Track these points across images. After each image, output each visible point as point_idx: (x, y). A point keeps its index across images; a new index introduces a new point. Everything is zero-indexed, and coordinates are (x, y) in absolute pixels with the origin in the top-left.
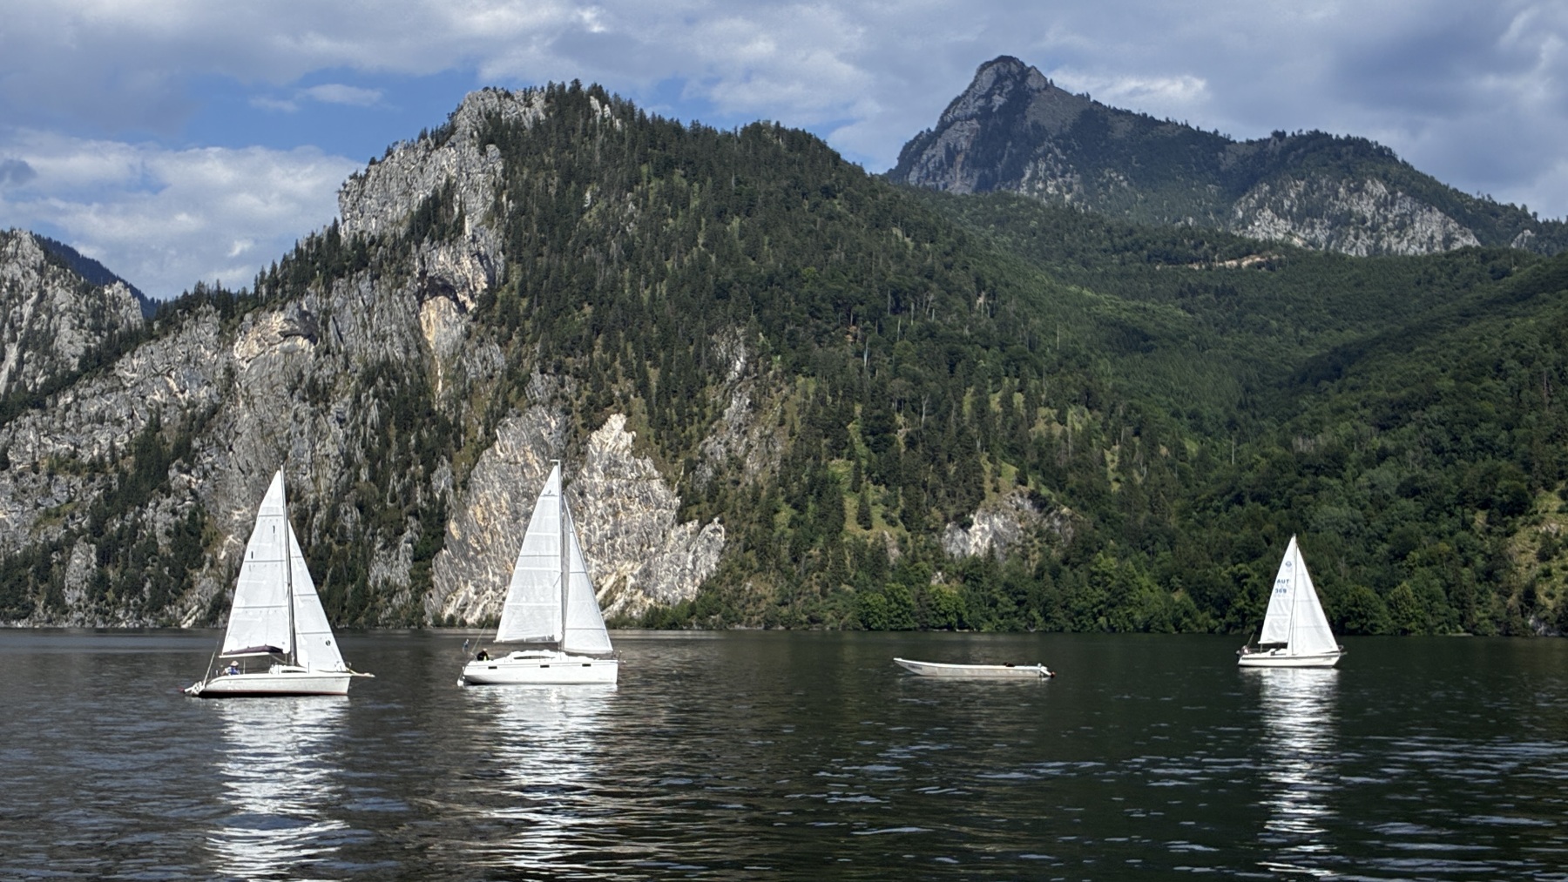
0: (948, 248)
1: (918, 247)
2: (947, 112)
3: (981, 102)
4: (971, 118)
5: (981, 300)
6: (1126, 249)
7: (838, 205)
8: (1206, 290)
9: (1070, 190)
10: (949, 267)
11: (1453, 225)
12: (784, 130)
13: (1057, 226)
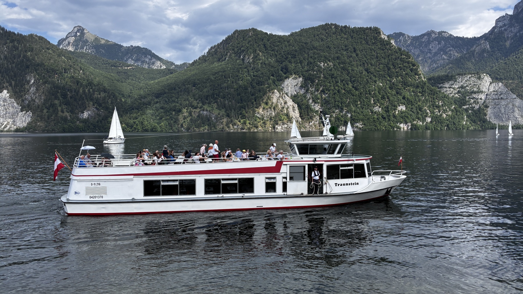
0: (74, 61)
1: (68, 61)
2: (67, 35)
3: (74, 34)
4: (73, 36)
5: (81, 72)
6: (107, 64)
7: (50, 51)
8: (122, 72)
9: (93, 52)
10: (74, 65)
11: (162, 64)
12: (37, 36)
13: (93, 59)
